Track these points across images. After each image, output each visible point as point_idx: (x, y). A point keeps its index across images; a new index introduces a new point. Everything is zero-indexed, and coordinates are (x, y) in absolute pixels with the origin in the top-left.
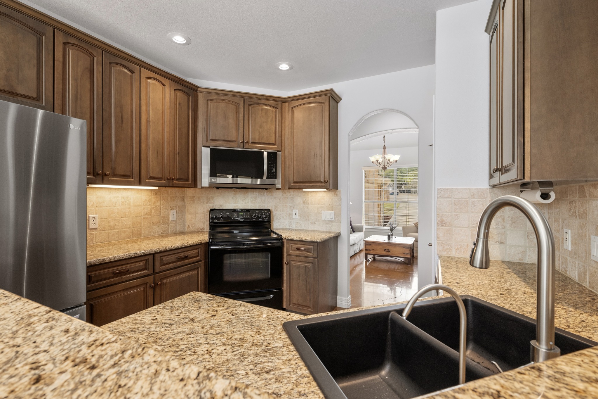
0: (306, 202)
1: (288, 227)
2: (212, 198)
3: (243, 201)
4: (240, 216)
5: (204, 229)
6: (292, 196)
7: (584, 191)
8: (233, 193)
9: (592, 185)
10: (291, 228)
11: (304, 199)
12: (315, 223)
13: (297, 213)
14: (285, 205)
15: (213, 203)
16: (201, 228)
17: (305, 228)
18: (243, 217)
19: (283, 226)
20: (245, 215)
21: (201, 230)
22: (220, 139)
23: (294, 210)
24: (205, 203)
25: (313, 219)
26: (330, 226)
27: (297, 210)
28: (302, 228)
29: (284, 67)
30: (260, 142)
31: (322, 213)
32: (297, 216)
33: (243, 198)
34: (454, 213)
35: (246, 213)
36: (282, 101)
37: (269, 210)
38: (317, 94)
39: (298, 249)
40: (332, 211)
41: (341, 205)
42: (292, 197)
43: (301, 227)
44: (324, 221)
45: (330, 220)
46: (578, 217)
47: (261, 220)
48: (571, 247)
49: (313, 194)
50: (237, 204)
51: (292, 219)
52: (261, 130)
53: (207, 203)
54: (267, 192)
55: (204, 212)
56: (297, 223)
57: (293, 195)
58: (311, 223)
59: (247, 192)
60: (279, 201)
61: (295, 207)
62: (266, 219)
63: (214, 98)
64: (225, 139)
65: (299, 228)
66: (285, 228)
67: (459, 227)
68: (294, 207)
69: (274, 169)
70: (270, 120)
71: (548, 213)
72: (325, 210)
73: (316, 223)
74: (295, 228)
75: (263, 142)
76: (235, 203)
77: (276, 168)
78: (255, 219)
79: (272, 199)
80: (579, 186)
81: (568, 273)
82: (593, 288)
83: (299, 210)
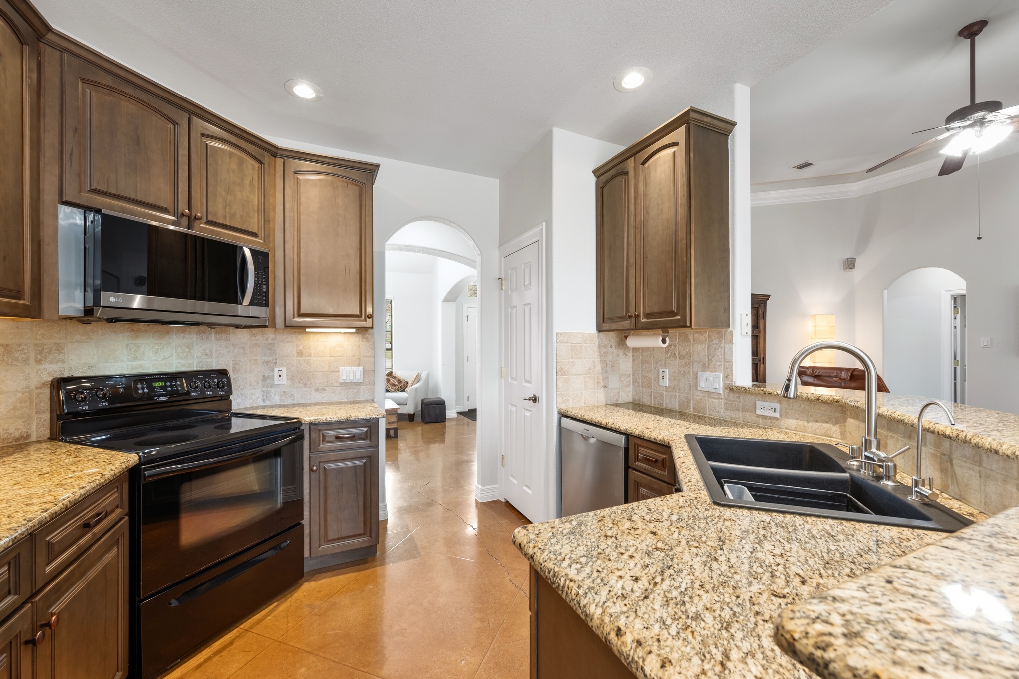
0: (304, 352)
1: (261, 404)
2: (59, 349)
3: (156, 353)
4: (157, 390)
5: (29, 436)
6: (270, 341)
7: (687, 336)
8: (130, 334)
9: (697, 332)
10: (268, 403)
11: (301, 347)
12: (324, 390)
13: (284, 373)
14: (255, 360)
15: (63, 361)
16: (17, 434)
17: (302, 401)
18: (165, 390)
19: (251, 401)
20: (171, 386)
21: (17, 440)
22: (122, 194)
23: (276, 369)
24: (32, 361)
25: (320, 383)
26: (355, 391)
27: (284, 369)
28: (295, 402)
29: (304, 90)
30: (228, 223)
31: (339, 371)
32: (284, 380)
33: (156, 347)
34: (571, 360)
35: (171, 382)
36: (274, 151)
37: (223, 373)
38: (351, 164)
39: (338, 438)
40: (359, 365)
41: (374, 356)
42: (270, 344)
43: (293, 400)
44: (345, 384)
45: (356, 381)
46: (678, 358)
47: (211, 393)
48: (669, 383)
49: (318, 336)
50: (140, 362)
51: (273, 385)
52: (228, 198)
53: (39, 362)
54: (216, 333)
55: (28, 387)
56: (284, 392)
57: (274, 339)
58: (317, 390)
59: (168, 333)
60: (242, 351)
61: (278, 363)
62: (222, 391)
63: (104, 82)
64: (139, 198)
65: (290, 402)
66: (255, 405)
67: (575, 375)
68: (276, 363)
69: (264, 287)
70: (247, 182)
71: (633, 356)
72: (344, 366)
73: (327, 388)
74: (278, 404)
75: (233, 225)
76: (135, 358)
77: (267, 284)
78: (197, 394)
79: (227, 347)
80: (680, 333)
81: (664, 405)
82: (699, 412)
83: (287, 369)
